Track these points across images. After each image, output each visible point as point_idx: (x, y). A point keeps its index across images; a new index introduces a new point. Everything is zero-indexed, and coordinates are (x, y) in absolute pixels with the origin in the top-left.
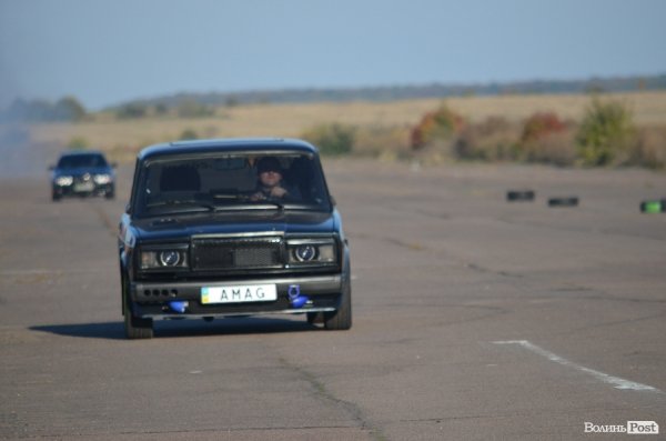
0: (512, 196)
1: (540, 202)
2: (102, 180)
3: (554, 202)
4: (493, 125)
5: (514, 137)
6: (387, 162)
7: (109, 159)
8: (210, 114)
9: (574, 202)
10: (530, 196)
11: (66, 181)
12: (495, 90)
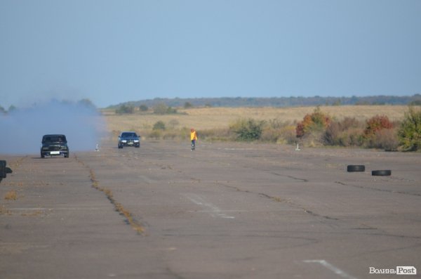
0: (351, 169)
1: (368, 172)
2: (136, 141)
3: (375, 173)
4: (348, 123)
5: (360, 131)
6: (281, 144)
7: (138, 135)
8: (175, 112)
9: (388, 173)
10: (362, 169)
11: (125, 141)
12: (355, 101)
